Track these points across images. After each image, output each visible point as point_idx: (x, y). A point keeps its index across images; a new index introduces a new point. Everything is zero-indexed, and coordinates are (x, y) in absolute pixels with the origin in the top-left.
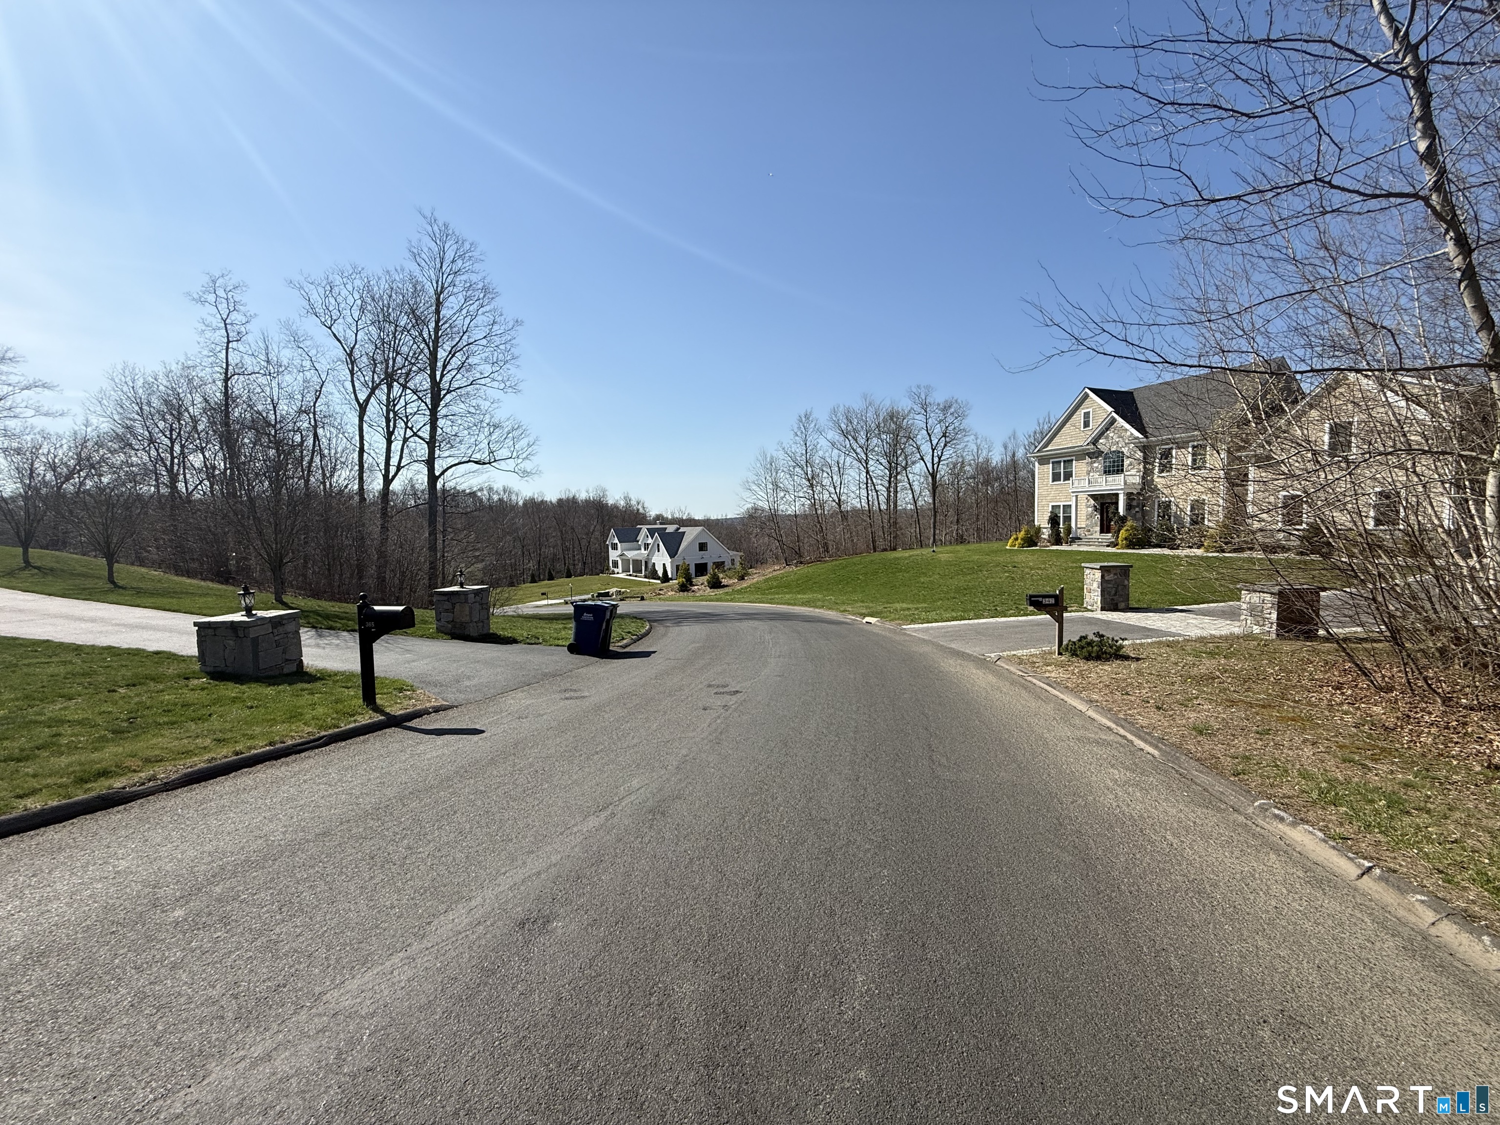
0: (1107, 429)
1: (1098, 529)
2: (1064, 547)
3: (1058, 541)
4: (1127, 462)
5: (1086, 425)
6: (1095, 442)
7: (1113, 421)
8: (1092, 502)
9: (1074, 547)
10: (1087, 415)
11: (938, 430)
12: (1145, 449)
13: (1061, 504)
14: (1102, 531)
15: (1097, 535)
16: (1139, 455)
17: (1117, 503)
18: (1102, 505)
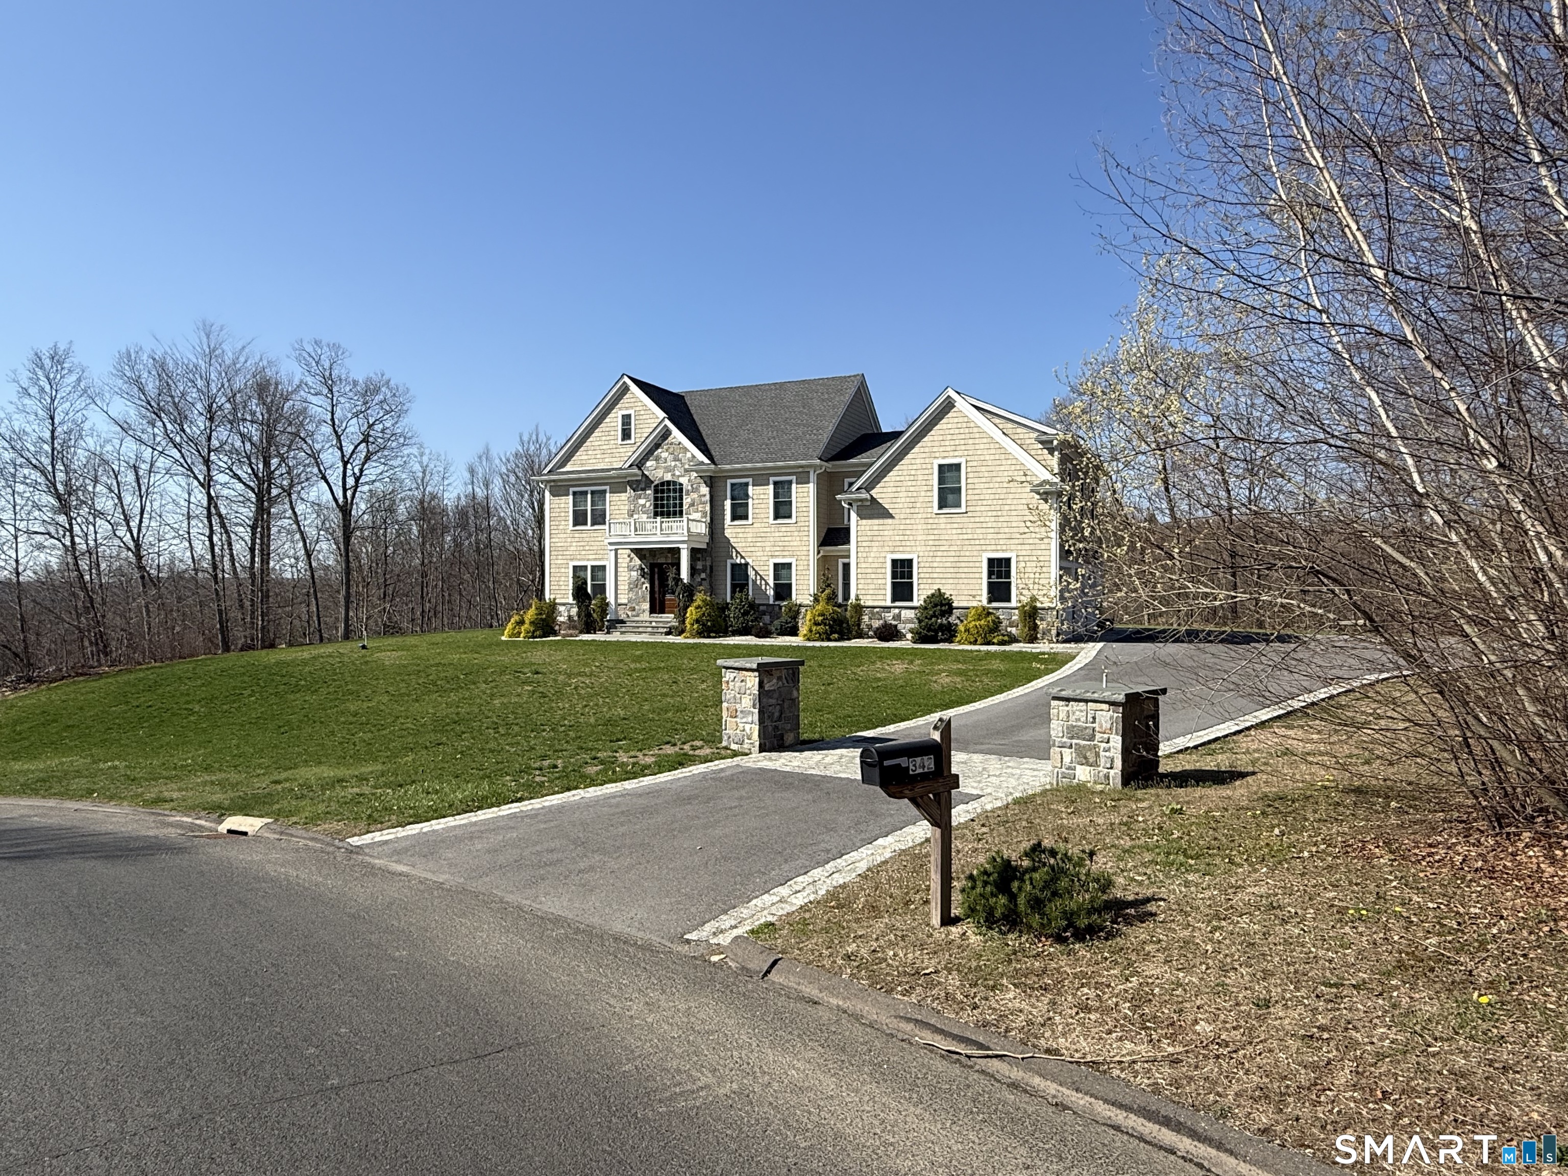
0: (657, 446)
1: (646, 606)
2: (599, 637)
3: (589, 626)
4: (687, 501)
5: (626, 435)
6: (639, 464)
7: (666, 434)
8: (637, 562)
9: (615, 636)
10: (626, 419)
11: (354, 429)
12: (712, 482)
13: (589, 564)
14: (653, 611)
15: (646, 616)
16: (705, 490)
17: (678, 565)
18: (652, 567)
